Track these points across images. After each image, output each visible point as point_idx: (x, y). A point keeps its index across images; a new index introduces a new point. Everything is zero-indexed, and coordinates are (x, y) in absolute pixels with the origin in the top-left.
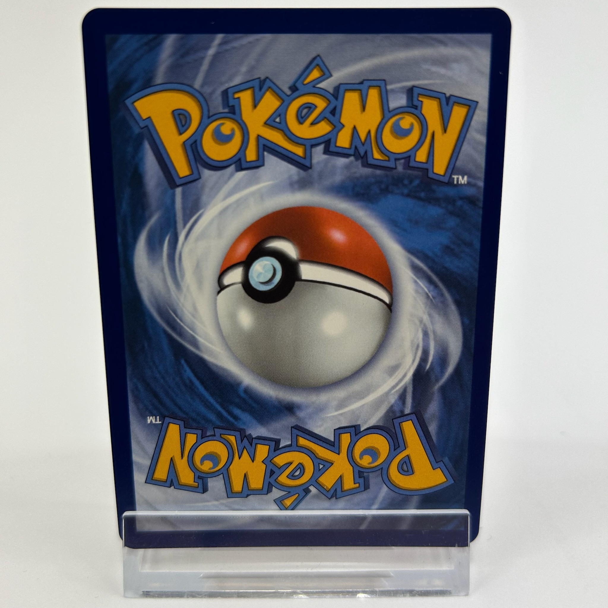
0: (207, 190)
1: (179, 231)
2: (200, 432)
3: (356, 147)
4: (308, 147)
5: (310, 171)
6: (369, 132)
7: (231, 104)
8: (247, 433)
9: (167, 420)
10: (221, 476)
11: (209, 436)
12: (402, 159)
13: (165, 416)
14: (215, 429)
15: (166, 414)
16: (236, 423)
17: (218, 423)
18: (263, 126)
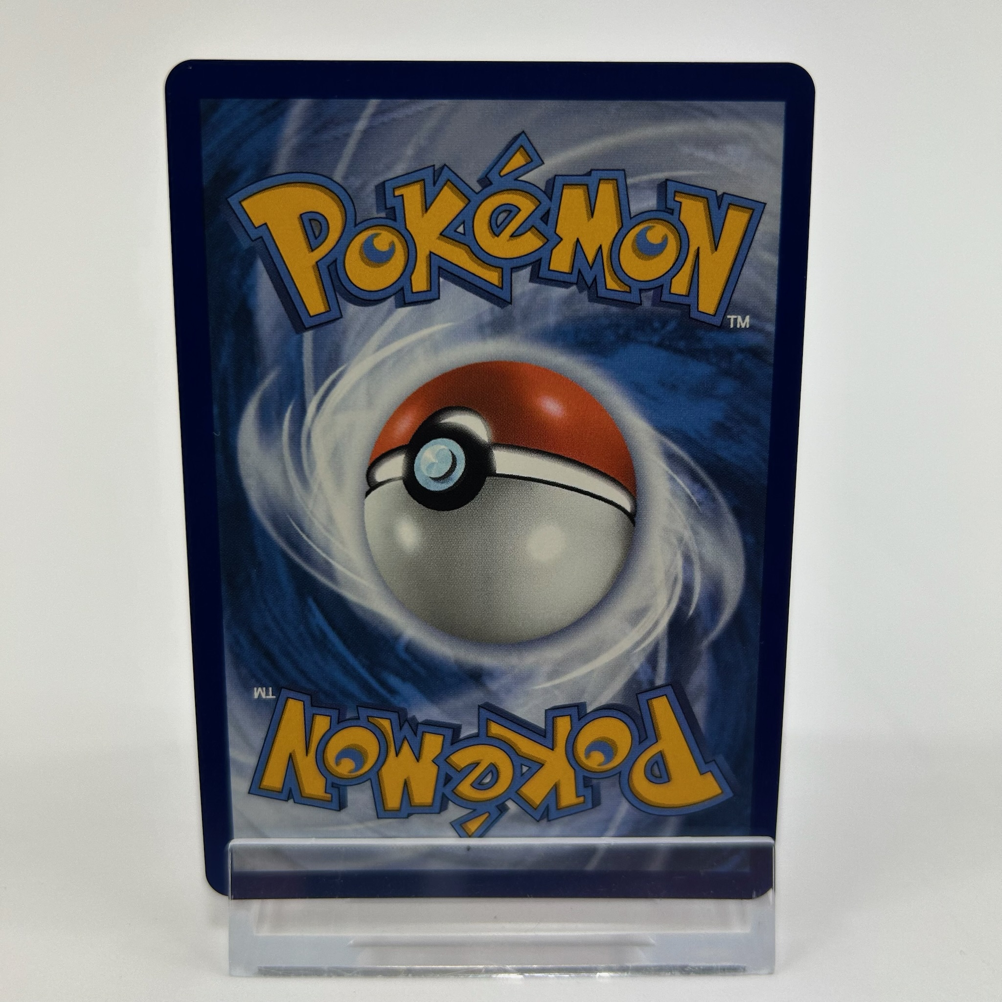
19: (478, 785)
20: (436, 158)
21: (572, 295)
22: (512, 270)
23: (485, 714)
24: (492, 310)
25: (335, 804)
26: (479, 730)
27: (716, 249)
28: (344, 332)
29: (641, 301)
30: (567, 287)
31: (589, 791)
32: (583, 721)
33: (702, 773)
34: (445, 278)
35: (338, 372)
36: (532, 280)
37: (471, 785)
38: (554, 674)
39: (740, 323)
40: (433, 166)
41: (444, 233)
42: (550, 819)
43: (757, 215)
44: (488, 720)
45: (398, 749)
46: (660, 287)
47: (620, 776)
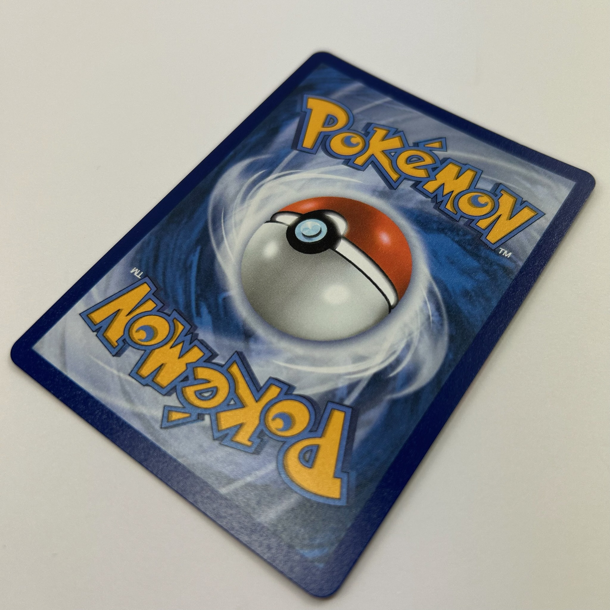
0: (314, 162)
1: (274, 172)
2: (160, 305)
3: (436, 195)
4: (403, 177)
5: (394, 191)
6: (453, 191)
7: (368, 131)
8: (196, 332)
9: (147, 279)
10: (142, 352)
11: (164, 313)
12: (467, 218)
13: (148, 276)
14: (175, 311)
15: (151, 275)
16: (195, 317)
17: (181, 308)
18: (381, 152)
19: (199, 394)
20: (401, 127)
21: (426, 202)
22: (405, 179)
23: (236, 358)
24: (385, 188)
25: (115, 351)
26: (225, 364)
27: (510, 219)
28: (312, 159)
29: (459, 221)
30: (426, 198)
31: (258, 441)
32: (286, 397)
33: (335, 477)
34: (373, 166)
35: (296, 171)
36: (412, 186)
37: (195, 392)
38: (291, 360)
39: (505, 253)
40: (397, 129)
41: (384, 151)
42: (222, 443)
43: (538, 216)
44: (235, 362)
45: (174, 345)
46: (472, 220)
47: (284, 444)
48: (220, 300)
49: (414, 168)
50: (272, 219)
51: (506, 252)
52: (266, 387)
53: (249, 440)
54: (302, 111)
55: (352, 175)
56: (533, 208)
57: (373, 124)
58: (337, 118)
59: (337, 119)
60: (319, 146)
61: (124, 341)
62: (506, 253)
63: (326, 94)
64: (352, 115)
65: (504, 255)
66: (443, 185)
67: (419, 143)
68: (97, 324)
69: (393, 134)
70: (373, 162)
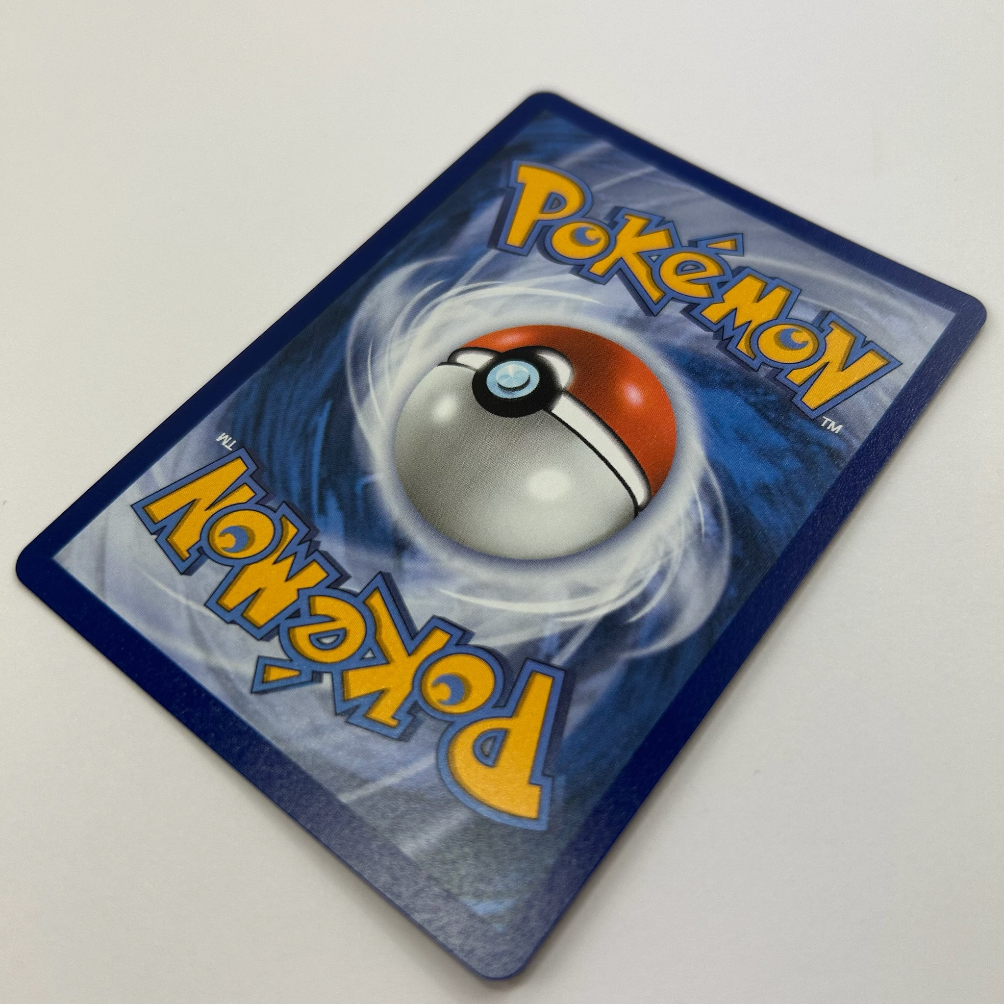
0: (523, 269)
1: (458, 283)
2: (262, 494)
3: (723, 327)
4: (668, 297)
5: (652, 318)
6: (750, 322)
8: (316, 539)
9: (242, 452)
10: (228, 568)
11: (268, 507)
12: (771, 366)
13: (243, 447)
14: (284, 505)
15: (249, 443)
16: (316, 516)
17: (295, 500)
18: (634, 254)
19: (316, 640)
20: (670, 215)
21: (706, 338)
22: (673, 299)
23: (379, 582)
24: (638, 312)
25: (184, 566)
26: (361, 592)
27: (843, 370)
28: (521, 264)
29: (758, 370)
30: (706, 331)
31: (410, 718)
32: (458, 649)
33: (531, 783)
34: (619, 277)
35: (494, 282)
36: (683, 311)
37: (310, 635)
38: (467, 590)
39: (831, 427)
40: (664, 218)
41: (640, 254)
42: (350, 721)
43: (891, 366)
44: (377, 589)
45: (280, 559)
46: (779, 369)
47: (450, 725)
48: (359, 489)
49: (689, 281)
50: (451, 360)
51: (833, 424)
52: (425, 632)
53: (393, 718)
54: (508, 186)
55: (584, 291)
56: (881, 353)
57: (624, 209)
58: (565, 197)
59: (565, 200)
60: (533, 245)
61: (201, 551)
62: (833, 427)
63: (549, 160)
64: (590, 195)
65: (830, 429)
66: (734, 312)
67: (701, 240)
68: (157, 523)
69: (657, 226)
70: (621, 270)
